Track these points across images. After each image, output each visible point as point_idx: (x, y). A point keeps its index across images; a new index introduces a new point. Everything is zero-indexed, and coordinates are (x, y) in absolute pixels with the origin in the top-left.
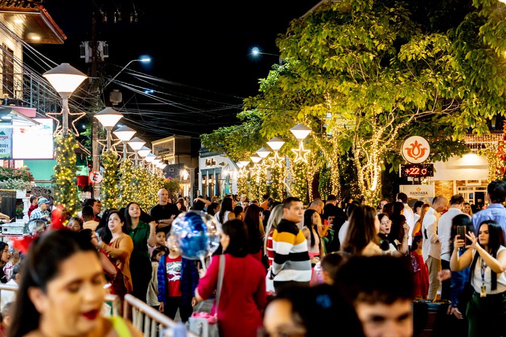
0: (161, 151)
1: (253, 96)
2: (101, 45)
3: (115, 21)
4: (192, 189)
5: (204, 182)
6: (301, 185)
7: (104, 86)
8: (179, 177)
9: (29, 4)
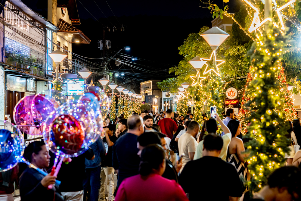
0: (145, 88)
1: (173, 67)
2: (107, 42)
3: (114, 31)
4: (159, 108)
5: (164, 105)
6: (185, 108)
7: (108, 61)
8: (152, 102)
9: (75, 30)
